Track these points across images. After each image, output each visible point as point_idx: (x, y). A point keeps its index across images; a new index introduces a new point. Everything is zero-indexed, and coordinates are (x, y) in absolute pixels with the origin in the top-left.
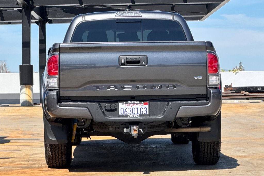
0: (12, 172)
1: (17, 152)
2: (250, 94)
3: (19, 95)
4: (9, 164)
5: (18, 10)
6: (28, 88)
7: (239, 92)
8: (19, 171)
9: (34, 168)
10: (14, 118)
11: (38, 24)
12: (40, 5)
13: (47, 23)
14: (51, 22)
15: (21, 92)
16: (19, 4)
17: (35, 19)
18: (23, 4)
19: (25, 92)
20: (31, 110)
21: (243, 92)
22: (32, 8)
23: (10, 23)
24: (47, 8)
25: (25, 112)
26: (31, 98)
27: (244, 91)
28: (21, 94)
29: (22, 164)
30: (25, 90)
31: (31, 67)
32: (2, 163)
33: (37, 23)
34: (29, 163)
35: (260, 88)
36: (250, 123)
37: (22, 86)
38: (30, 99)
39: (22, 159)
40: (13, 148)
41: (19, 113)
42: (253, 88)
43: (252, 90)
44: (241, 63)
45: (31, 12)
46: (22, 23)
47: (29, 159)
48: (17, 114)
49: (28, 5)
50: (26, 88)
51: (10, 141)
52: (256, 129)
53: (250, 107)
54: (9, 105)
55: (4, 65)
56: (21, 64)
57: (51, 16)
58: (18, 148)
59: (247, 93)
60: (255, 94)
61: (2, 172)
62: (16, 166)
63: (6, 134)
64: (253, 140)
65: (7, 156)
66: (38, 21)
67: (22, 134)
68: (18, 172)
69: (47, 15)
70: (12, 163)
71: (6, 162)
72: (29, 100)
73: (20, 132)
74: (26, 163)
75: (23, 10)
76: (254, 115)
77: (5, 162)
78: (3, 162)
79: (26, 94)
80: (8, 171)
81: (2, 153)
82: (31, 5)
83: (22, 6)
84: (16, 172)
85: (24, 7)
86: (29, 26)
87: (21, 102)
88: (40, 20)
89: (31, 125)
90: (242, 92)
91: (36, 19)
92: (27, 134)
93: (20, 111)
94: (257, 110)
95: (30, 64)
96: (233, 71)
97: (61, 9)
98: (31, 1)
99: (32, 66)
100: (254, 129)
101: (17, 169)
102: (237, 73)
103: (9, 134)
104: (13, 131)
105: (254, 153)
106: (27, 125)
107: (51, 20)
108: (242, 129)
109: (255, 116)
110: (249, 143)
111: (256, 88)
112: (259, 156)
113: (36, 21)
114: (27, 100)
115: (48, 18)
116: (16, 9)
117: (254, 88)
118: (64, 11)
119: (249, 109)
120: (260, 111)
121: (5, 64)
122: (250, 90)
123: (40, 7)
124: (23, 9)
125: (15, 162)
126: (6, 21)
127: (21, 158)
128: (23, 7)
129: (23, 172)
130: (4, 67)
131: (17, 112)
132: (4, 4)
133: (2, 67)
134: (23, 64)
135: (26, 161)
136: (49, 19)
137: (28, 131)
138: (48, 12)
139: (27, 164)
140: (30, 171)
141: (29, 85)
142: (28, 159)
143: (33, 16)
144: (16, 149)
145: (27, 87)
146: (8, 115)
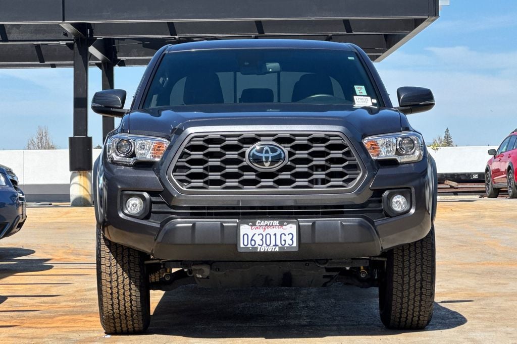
0: (54, 319)
1: (62, 287)
2: (461, 186)
3: (68, 187)
4: (50, 307)
5: (67, 44)
6: (84, 176)
7: (442, 182)
8: (65, 317)
9: (91, 313)
10: (59, 227)
11: (101, 68)
12: (104, 37)
13: (117, 65)
14: (122, 64)
15: (72, 182)
16: (68, 34)
17: (96, 59)
18: (75, 34)
19: (78, 183)
20: (88, 213)
21: (447, 182)
22: (91, 41)
23: (53, 66)
24: (116, 41)
25: (78, 216)
26: (88, 192)
27: (449, 180)
28: (73, 184)
29: (70, 307)
30: (78, 179)
31: (89, 141)
32: (37, 304)
33: (99, 65)
34: (82, 304)
35: (476, 175)
36: (456, 236)
37: (73, 173)
38: (88, 194)
39: (71, 298)
40: (55, 279)
41: (67, 217)
42: (464, 174)
43: (463, 178)
44: (447, 130)
45: (89, 48)
46: (74, 65)
47: (83, 297)
48: (65, 220)
49: (83, 36)
50: (80, 175)
51: (53, 267)
52: (466, 246)
53: (457, 209)
54: (51, 204)
55: (44, 135)
56: (72, 136)
57: (122, 54)
58: (65, 279)
59: (454, 184)
60: (468, 185)
61: (38, 320)
62: (61, 309)
63: (46, 255)
64: (459, 266)
65: (46, 292)
66: (100, 62)
67: (71, 254)
68: (63, 320)
69: (116, 52)
70: (54, 304)
71: (45, 303)
72: (85, 196)
73: (68, 252)
74: (78, 304)
75: (76, 43)
76: (464, 223)
77: (42, 303)
78: (40, 303)
79: (81, 185)
80: (46, 318)
81: (37, 288)
82: (89, 36)
83: (73, 39)
84: (60, 320)
85: (77, 40)
86: (85, 70)
87: (72, 199)
88: (103, 61)
89: (88, 240)
90: (445, 182)
91: (98, 60)
92: (81, 255)
93: (69, 215)
94: (469, 214)
95: (87, 135)
96: (432, 146)
97: (139, 42)
98: (89, 30)
99: (90, 139)
100: (462, 246)
101: (62, 315)
102: (437, 150)
103: (51, 255)
104: (57, 250)
105: (458, 289)
106: (81, 239)
107: (123, 60)
108: (441, 246)
109: (465, 225)
110: (451, 270)
111: (470, 175)
112: (466, 294)
113: (97, 62)
114: (82, 196)
115: (118, 58)
116: (64, 43)
117: (467, 175)
118: (145, 46)
119: (455, 211)
120: (475, 215)
121: (45, 133)
122: (460, 178)
123: (105, 39)
124: (74, 43)
125: (59, 303)
126: (46, 63)
127: (69, 295)
128: (75, 40)
129: (72, 319)
130: (44, 138)
131: (64, 216)
132: (43, 34)
133: (42, 137)
134: (74, 135)
135: (77, 301)
136: (119, 60)
137: (83, 249)
138: (117, 48)
139: (78, 306)
140: (84, 319)
141: (85, 171)
142: (81, 298)
143: (91, 54)
144: (62, 281)
145: (82, 174)
146: (50, 221)
